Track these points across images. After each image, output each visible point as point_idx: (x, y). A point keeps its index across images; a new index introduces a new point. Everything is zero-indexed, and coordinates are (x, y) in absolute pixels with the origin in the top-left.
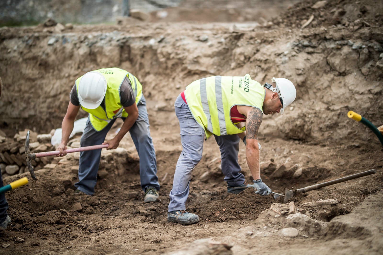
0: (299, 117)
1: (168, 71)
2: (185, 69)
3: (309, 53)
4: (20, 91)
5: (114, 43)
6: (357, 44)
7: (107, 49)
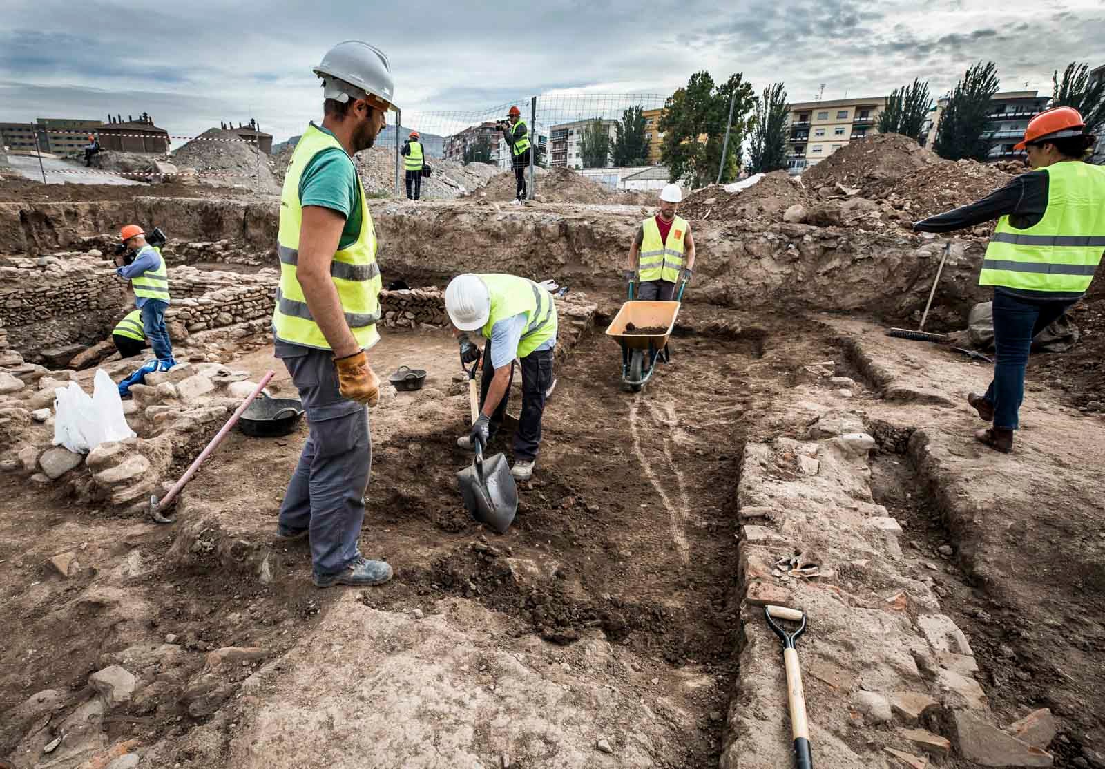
0: (724, 288)
1: (603, 246)
2: (619, 245)
3: (731, 240)
4: (472, 254)
5: (555, 222)
6: (771, 236)
7: (550, 226)
